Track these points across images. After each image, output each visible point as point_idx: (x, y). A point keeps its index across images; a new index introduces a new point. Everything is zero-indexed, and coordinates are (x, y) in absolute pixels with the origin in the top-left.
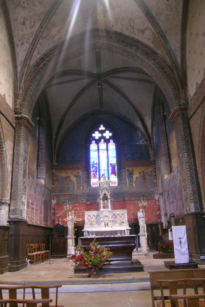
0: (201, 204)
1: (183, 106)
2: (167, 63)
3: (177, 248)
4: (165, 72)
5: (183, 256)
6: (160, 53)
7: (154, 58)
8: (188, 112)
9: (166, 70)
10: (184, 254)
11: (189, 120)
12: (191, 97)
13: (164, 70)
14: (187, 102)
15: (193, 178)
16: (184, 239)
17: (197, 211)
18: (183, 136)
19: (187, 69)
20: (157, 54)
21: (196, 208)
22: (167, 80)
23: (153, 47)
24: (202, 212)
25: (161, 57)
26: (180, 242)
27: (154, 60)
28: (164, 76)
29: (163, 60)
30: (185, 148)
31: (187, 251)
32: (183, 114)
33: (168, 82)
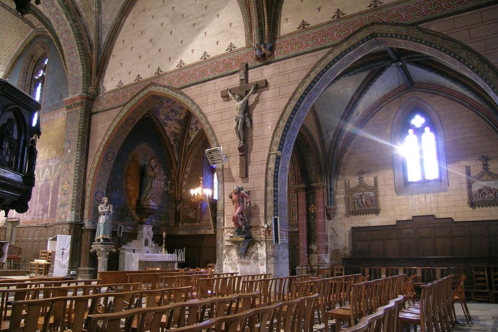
0: (82, 213)
1: (90, 94)
2: (88, 33)
3: (59, 259)
4: (82, 44)
5: (62, 269)
6: (84, 17)
7: (75, 18)
8: (93, 104)
9: (84, 42)
10: (64, 267)
11: (91, 114)
12: (105, 90)
13: (82, 41)
14: (98, 93)
15: (80, 182)
16: (67, 251)
17: (76, 221)
18: (81, 130)
19: (112, 57)
20: (80, 16)
21: (76, 217)
22: (81, 54)
23: (79, 5)
24: (82, 223)
25: (84, 22)
26: (63, 253)
27: (74, 21)
28: (80, 48)
29: (85, 28)
30: (79, 146)
31: (68, 264)
32: (88, 105)
33: (82, 57)
